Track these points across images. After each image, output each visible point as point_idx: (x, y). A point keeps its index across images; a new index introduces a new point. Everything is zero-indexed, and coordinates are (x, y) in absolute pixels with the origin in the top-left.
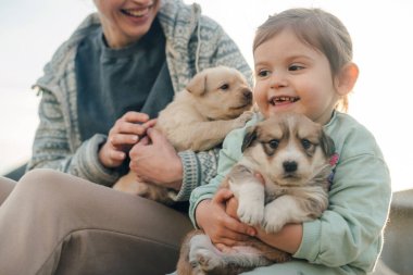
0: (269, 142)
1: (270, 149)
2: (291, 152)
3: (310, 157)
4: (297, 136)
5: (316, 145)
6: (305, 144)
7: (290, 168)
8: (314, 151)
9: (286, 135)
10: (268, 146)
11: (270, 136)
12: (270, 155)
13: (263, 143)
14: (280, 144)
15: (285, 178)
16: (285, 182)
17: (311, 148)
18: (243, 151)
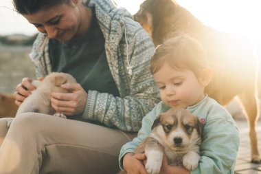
0: (167, 126)
1: (167, 130)
2: (178, 132)
3: (189, 134)
4: (182, 123)
5: (193, 128)
6: (187, 128)
7: (178, 141)
8: (192, 131)
9: (176, 123)
10: (166, 128)
11: (167, 122)
12: (167, 133)
13: (163, 126)
14: (173, 128)
16: (176, 149)
17: (190, 129)
18: (152, 129)
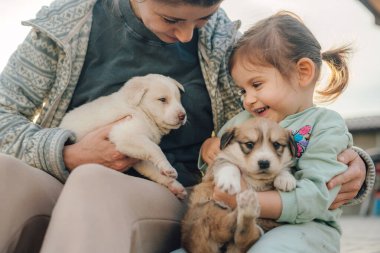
0: (246, 144)
1: (247, 149)
2: (264, 152)
3: (279, 156)
4: (270, 140)
5: (284, 146)
6: (276, 145)
7: (264, 165)
8: (282, 151)
9: (261, 139)
10: (244, 146)
11: (246, 137)
12: (247, 154)
13: (240, 143)
14: (255, 146)
15: (259, 173)
17: (280, 149)
18: (221, 148)
